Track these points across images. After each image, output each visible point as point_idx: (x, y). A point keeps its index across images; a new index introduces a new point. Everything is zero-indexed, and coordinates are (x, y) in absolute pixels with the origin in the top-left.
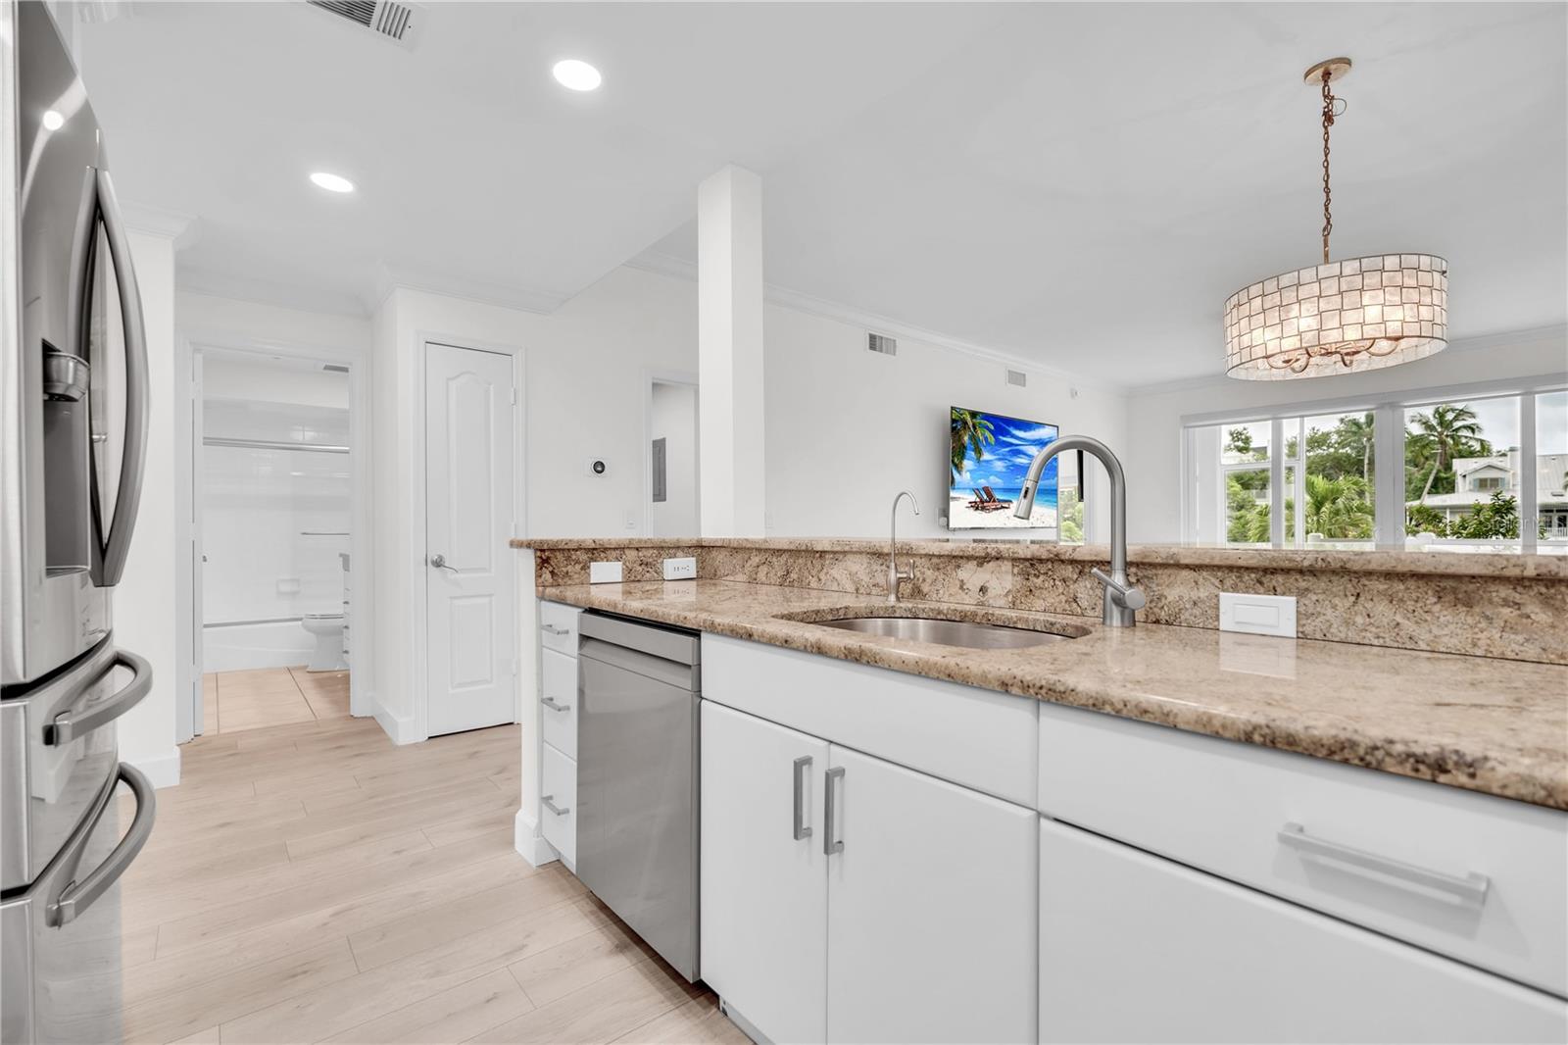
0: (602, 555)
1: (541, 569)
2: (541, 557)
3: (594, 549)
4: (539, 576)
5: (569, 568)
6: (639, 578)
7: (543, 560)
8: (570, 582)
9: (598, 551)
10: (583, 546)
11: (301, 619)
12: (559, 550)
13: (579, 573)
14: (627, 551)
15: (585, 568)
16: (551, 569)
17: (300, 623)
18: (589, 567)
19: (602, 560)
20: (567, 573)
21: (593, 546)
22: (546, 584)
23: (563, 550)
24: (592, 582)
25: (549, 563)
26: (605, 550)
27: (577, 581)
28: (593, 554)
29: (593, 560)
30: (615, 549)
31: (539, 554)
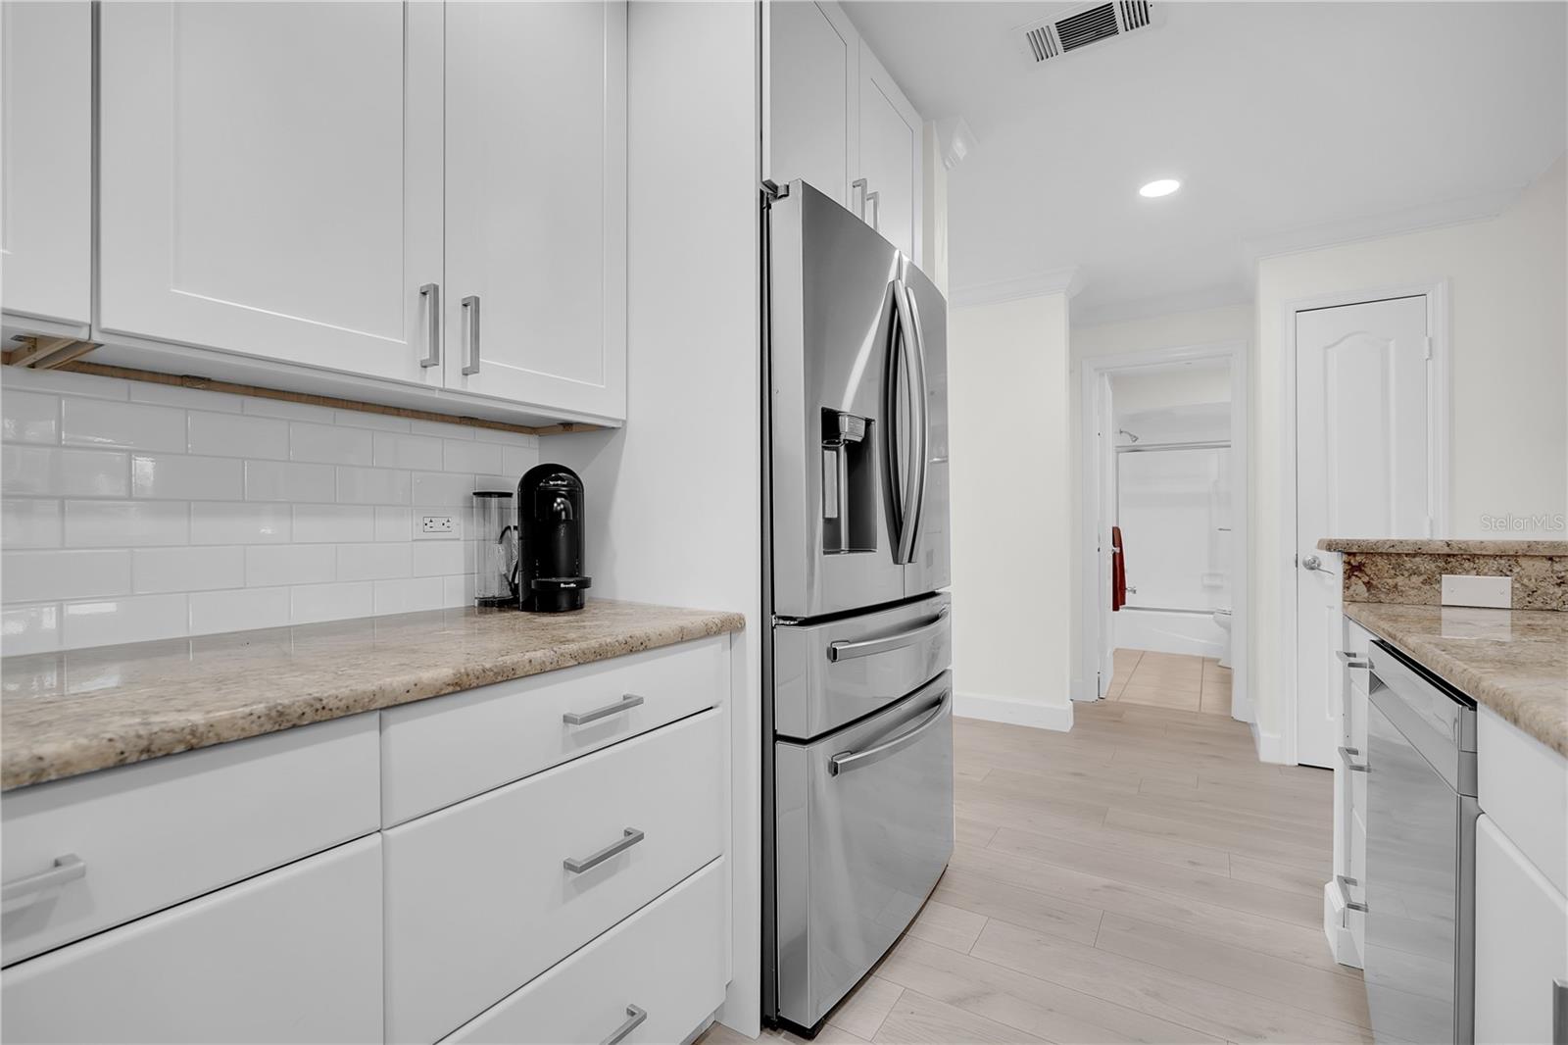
0: (1467, 565)
1: (1349, 577)
2: (1349, 563)
3: (1449, 555)
4: (1347, 587)
5: (1400, 580)
6: (1554, 605)
7: (1353, 567)
8: (1401, 600)
9: (1455, 558)
10: (1425, 550)
11: (1212, 613)
12: (1381, 554)
13: (1419, 589)
14: (1523, 562)
15: (1431, 581)
16: (1366, 579)
17: (1212, 616)
18: (1439, 582)
19: (1468, 572)
20: (1396, 586)
21: (1446, 550)
22: (1358, 598)
23: (1389, 555)
24: (1443, 603)
25: (1361, 571)
26: (1473, 557)
27: (1416, 600)
28: (1447, 562)
29: (1445, 571)
30: (1495, 557)
31: (1345, 557)
